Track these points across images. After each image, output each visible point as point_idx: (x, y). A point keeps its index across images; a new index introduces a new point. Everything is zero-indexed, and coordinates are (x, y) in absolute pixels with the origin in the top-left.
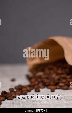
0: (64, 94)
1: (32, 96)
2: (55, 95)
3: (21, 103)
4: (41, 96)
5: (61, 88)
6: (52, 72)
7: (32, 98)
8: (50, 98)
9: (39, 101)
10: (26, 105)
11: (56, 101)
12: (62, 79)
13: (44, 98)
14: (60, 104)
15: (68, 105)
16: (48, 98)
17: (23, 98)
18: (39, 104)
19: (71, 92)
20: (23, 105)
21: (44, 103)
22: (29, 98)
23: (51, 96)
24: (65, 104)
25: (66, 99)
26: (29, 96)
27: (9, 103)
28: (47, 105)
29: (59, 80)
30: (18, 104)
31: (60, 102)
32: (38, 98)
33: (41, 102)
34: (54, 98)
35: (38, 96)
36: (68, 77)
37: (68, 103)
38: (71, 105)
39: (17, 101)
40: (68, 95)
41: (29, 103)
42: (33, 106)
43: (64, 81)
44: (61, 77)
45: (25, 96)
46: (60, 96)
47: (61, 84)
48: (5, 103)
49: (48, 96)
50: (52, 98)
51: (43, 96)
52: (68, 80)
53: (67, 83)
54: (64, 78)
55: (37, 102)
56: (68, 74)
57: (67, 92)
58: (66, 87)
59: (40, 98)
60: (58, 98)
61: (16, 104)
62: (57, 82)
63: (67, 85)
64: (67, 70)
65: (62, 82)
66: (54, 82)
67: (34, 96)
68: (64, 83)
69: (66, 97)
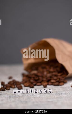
0: (55, 89)
1: (26, 91)
2: (47, 90)
3: (17, 96)
4: (35, 90)
5: (53, 84)
6: (45, 70)
7: (27, 92)
8: (42, 93)
9: (33, 95)
10: (21, 98)
11: (47, 95)
12: (53, 76)
13: (37, 93)
14: (51, 97)
15: (58, 98)
16: (41, 93)
17: (19, 92)
18: (32, 98)
19: (61, 88)
20: (19, 98)
21: (37, 97)
22: (24, 93)
23: (43, 91)
24: (55, 98)
25: (57, 93)
26: (24, 90)
27: (6, 97)
28: (40, 99)
29: (51, 77)
30: (14, 98)
31: (51, 95)
32: (31, 92)
33: (35, 96)
34: (46, 92)
35: (32, 91)
36: (59, 74)
37: (58, 96)
38: (60, 98)
39: (13, 95)
40: (58, 90)
41: (24, 97)
42: (27, 99)
43: (55, 78)
44: (53, 75)
45: (21, 91)
46: (51, 91)
47: (52, 81)
48: (3, 97)
49: (41, 91)
50: (44, 93)
51: (36, 91)
52: (59, 77)
53: (58, 80)
54: (56, 76)
55: (31, 96)
56: (59, 72)
57: (58, 88)
58: (57, 83)
59: (34, 93)
60: (50, 92)
61: (12, 97)
62: (49, 78)
63: (58, 81)
64: (58, 69)
65: (54, 79)
66: (47, 79)
67: (28, 90)
68: (55, 80)
69: (56, 91)
